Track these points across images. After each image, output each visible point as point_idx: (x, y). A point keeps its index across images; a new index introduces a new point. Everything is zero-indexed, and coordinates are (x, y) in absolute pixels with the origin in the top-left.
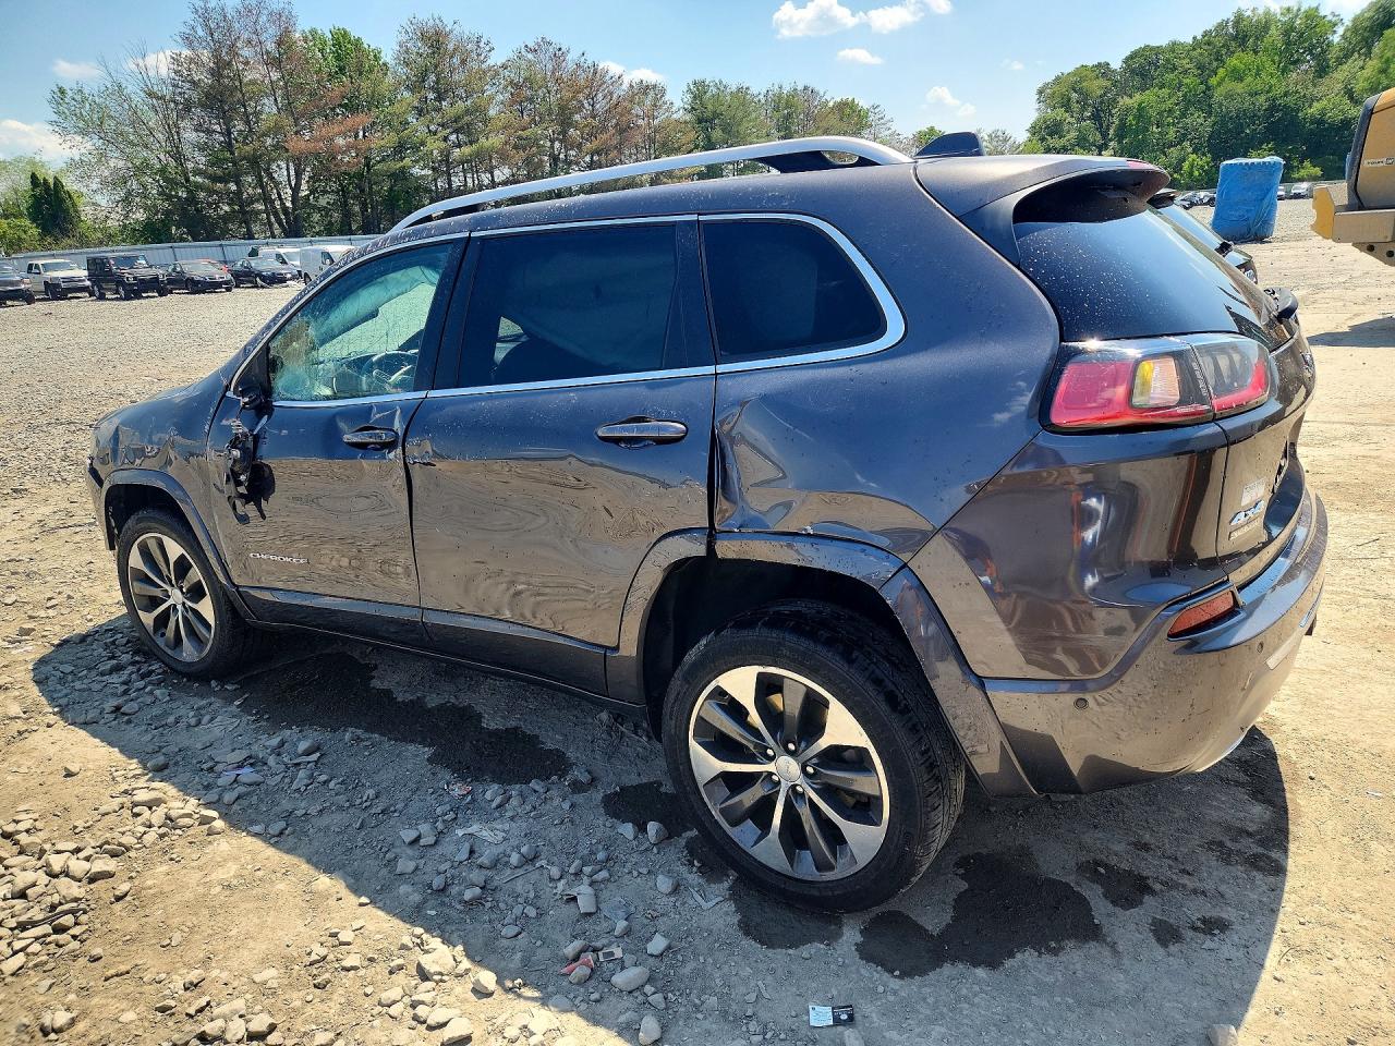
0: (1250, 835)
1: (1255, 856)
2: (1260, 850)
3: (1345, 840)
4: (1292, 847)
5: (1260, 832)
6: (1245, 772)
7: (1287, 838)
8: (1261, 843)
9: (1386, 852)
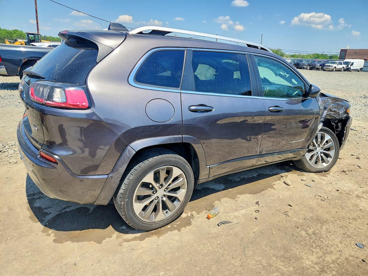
0: (37, 199)
1: (34, 196)
2: (34, 197)
3: (15, 208)
4: (27, 201)
5: (36, 200)
6: (45, 212)
7: (29, 202)
8: (34, 198)
9: (4, 210)
